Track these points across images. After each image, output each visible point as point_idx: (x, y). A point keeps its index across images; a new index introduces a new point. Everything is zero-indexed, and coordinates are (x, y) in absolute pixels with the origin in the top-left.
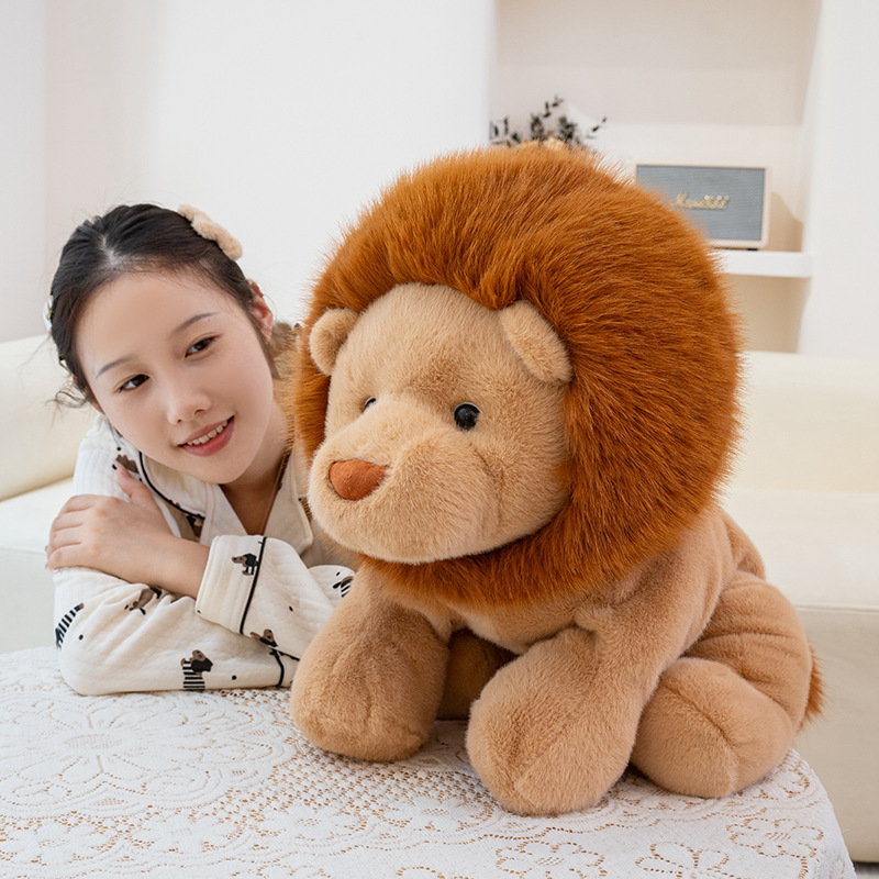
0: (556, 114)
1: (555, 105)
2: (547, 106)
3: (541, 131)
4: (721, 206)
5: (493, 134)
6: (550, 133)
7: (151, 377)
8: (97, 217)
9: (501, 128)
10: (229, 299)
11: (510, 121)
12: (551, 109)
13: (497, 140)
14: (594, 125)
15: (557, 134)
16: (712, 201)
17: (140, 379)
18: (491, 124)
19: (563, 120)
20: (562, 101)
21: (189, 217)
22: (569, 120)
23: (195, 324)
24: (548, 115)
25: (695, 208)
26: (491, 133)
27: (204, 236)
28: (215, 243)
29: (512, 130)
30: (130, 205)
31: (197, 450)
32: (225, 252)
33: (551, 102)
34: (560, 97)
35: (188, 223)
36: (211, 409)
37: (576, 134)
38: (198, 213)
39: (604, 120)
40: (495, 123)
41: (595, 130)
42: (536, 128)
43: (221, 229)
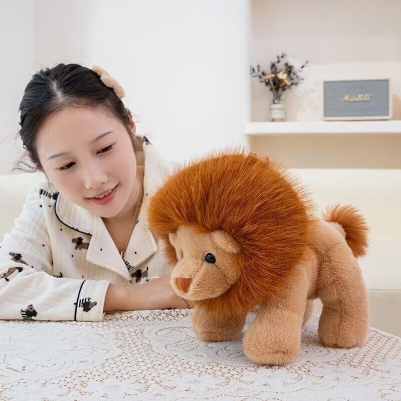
0: (283, 61)
1: (282, 57)
2: (278, 57)
3: (276, 69)
4: (368, 99)
5: (252, 71)
6: (281, 70)
7: (77, 163)
8: (48, 68)
9: (256, 69)
10: (120, 123)
11: (260, 66)
12: (280, 59)
13: (254, 75)
14: (302, 65)
15: (284, 71)
16: (363, 97)
17: (71, 165)
18: (251, 67)
19: (286, 64)
20: (285, 55)
21: (99, 73)
22: (290, 64)
23: (104, 138)
24: (279, 62)
25: (354, 102)
26: (251, 71)
27: (107, 85)
28: (112, 89)
29: (261, 70)
30: (66, 64)
31: (97, 201)
32: (117, 94)
33: (280, 55)
34: (284, 53)
35: (98, 77)
36: (107, 182)
37: (293, 71)
38: (104, 72)
39: (307, 62)
40: (253, 66)
41: (302, 67)
42: (274, 69)
43: (115, 81)
